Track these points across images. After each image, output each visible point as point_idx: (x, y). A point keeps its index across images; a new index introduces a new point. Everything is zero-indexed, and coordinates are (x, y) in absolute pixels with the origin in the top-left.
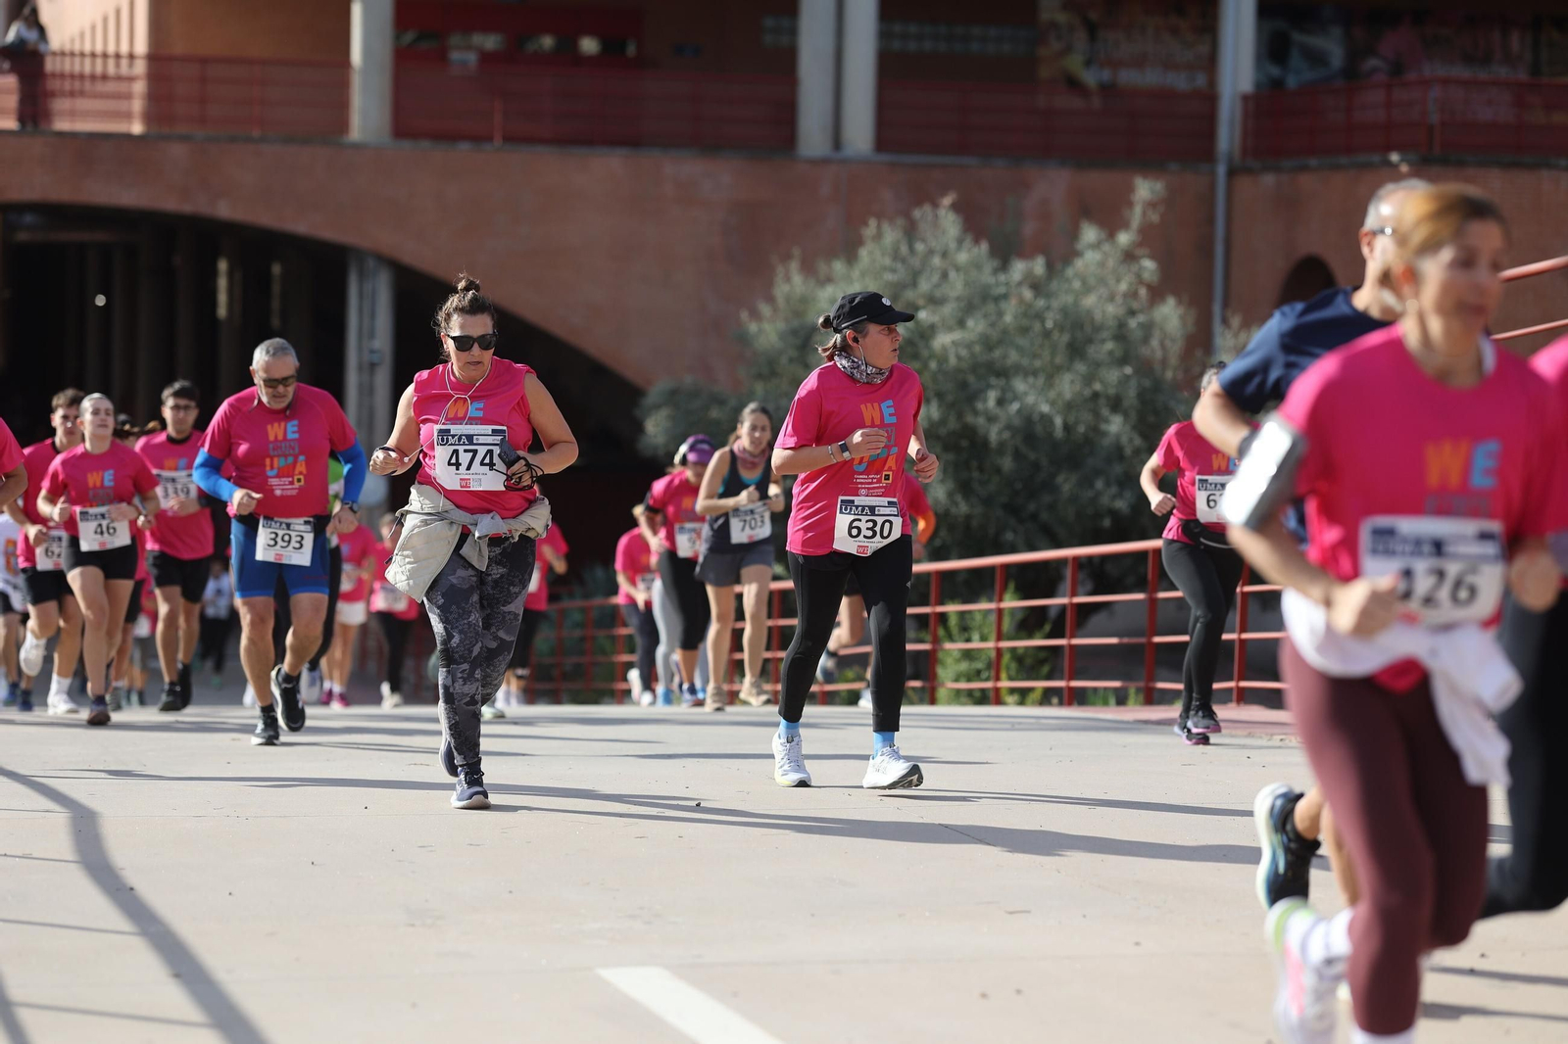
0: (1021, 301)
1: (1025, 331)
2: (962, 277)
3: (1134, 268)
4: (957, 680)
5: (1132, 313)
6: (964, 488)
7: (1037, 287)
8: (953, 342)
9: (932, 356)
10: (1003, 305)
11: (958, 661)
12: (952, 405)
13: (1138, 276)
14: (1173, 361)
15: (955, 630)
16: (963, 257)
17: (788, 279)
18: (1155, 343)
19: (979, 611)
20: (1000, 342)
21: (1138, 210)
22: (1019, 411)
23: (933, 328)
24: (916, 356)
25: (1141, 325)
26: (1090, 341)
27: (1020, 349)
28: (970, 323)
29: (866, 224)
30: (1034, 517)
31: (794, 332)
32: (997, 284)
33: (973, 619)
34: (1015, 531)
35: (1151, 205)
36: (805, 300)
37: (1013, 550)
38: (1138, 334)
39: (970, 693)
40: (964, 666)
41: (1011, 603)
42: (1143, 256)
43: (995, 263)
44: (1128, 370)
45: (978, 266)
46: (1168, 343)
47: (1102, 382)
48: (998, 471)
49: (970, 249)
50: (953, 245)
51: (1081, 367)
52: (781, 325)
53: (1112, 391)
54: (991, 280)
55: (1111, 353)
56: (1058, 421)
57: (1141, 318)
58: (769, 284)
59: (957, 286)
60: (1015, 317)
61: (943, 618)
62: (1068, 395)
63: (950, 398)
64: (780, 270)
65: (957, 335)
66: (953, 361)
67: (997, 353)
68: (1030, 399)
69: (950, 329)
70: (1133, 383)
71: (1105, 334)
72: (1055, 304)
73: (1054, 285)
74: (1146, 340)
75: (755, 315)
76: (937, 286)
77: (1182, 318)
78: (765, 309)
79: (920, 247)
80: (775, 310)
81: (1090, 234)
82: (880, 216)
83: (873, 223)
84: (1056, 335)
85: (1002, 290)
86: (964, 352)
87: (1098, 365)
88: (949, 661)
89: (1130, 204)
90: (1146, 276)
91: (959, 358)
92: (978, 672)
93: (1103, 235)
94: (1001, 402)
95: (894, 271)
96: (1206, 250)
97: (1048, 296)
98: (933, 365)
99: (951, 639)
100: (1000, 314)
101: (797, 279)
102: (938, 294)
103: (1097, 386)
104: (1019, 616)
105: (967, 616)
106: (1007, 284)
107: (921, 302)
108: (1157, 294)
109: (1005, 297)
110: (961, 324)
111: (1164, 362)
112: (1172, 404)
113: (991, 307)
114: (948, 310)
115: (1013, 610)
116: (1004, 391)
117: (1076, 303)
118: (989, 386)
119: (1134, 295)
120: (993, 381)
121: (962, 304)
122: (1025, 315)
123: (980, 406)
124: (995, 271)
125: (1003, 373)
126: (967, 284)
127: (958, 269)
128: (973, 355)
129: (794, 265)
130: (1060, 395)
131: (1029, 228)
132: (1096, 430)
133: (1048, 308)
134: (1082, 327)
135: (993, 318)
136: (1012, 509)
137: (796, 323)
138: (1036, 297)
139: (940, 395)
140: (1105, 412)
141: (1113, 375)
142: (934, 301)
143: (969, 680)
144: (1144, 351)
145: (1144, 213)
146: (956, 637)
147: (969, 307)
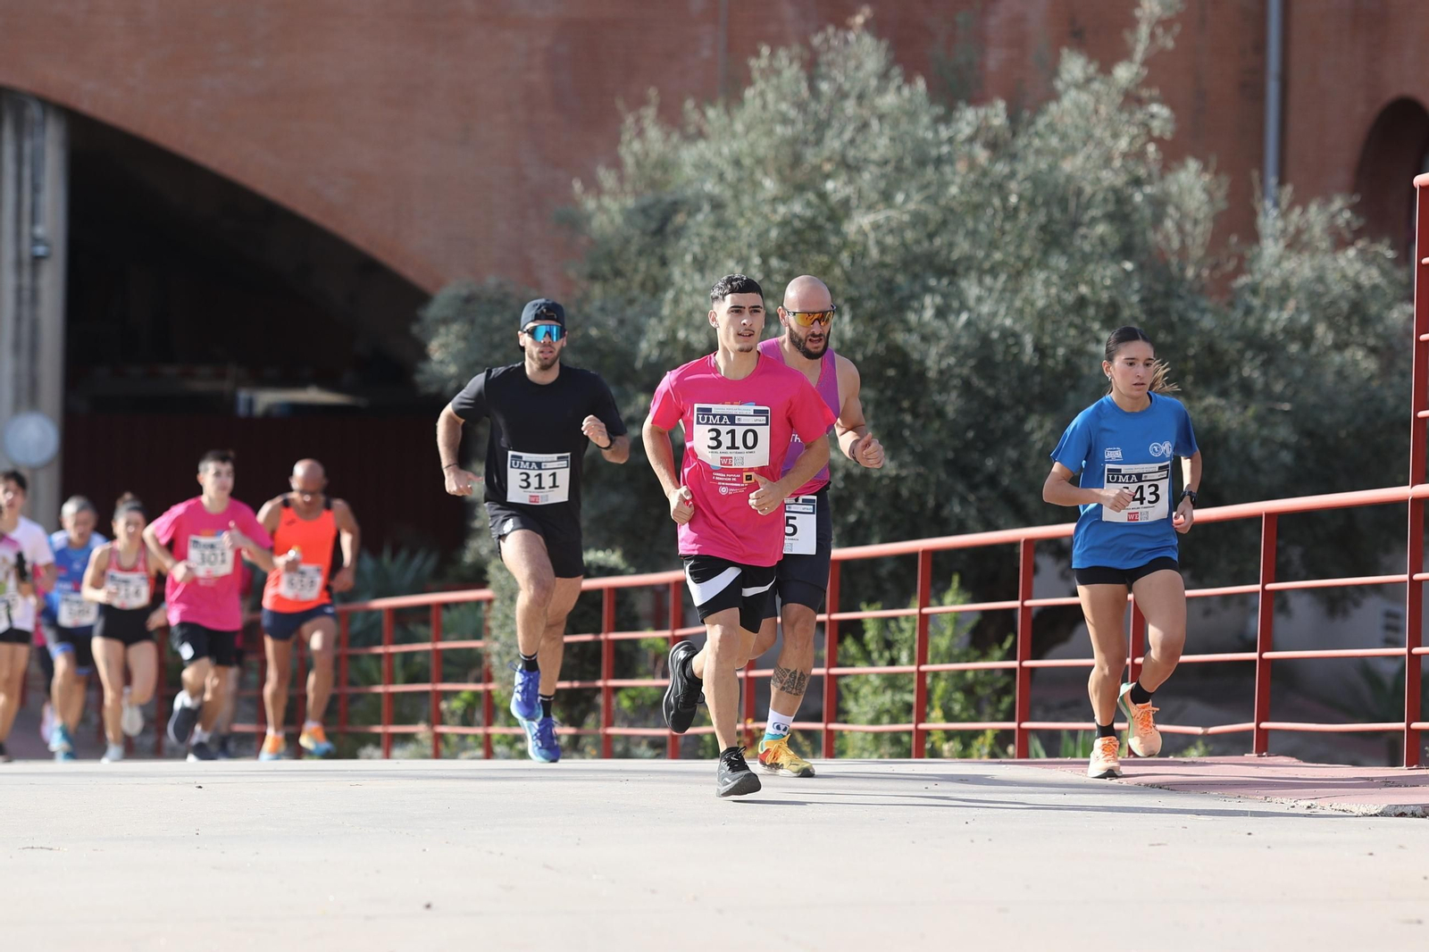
0: (972, 164)
1: (977, 208)
2: (887, 131)
3: (1139, 116)
4: (876, 720)
5: (1137, 182)
6: (892, 439)
7: (994, 146)
8: (876, 227)
9: (845, 244)
10: (947, 169)
11: (875, 692)
12: (872, 318)
13: (1145, 126)
14: (1197, 252)
15: (872, 646)
16: (888, 101)
17: (641, 133)
18: (1169, 225)
19: (907, 618)
20: (944, 223)
21: (1144, 31)
22: (969, 324)
23: (846, 203)
24: (820, 246)
25: (1151, 200)
26: (1075, 225)
27: (973, 234)
28: (900, 198)
29: (757, 54)
30: (992, 480)
31: (644, 211)
32: (939, 144)
33: (901, 630)
34: (964, 501)
35: (1165, 24)
36: (665, 165)
37: (962, 529)
38: (1147, 212)
39: (896, 738)
40: (886, 699)
41: (954, 605)
42: (1152, 100)
43: (939, 110)
44: (1129, 266)
45: (912, 116)
46: (1188, 227)
47: (1091, 284)
48: (940, 413)
49: (899, 89)
50: (873, 82)
51: (1059, 262)
52: (630, 202)
53: (1105, 296)
54: (930, 135)
55: (1102, 241)
56: (1028, 340)
57: (1148, 189)
58: (616, 140)
59: (881, 144)
60: (962, 188)
61: (856, 628)
62: (1041, 303)
63: (869, 305)
64: (630, 120)
65: (880, 216)
66: (874, 252)
67: (938, 241)
68: (985, 309)
69: (871, 208)
70: (1136, 285)
71: (1095, 212)
72: (1022, 170)
73: (1021, 142)
74: (1158, 220)
75: (592, 185)
76: (852, 141)
77: (1207, 190)
78: (607, 178)
79: (824, 86)
80: (621, 179)
81: (1074, 66)
82: (776, 42)
83: (765, 50)
84: (1023, 216)
85: (945, 149)
86: (889, 240)
87: (1086, 258)
88: (865, 690)
89: (1133, 23)
90: (1156, 126)
91: (883, 249)
92: (908, 708)
93: (1092, 69)
94: (941, 313)
95: (791, 122)
96: (1253, 89)
97: (1013, 157)
98: (845, 257)
99: (867, 658)
100: (944, 185)
101: (653, 133)
102: (851, 153)
103: (1084, 289)
104: (969, 625)
105: (892, 625)
106: (951, 140)
107: (828, 167)
108: (1173, 153)
109: (948, 160)
110: (887, 197)
111: (1183, 251)
112: (1194, 315)
113: (930, 172)
114: (866, 176)
115: (958, 619)
116: (945, 296)
117: (1053, 168)
118: (928, 290)
119: (1140, 155)
120: (933, 282)
121: (889, 168)
122: (977, 184)
123: (912, 317)
124: (937, 120)
125: (950, 271)
126: (892, 139)
127: (881, 118)
128: (904, 244)
129: (650, 113)
130: (1028, 301)
131: (995, 59)
132: (1079, 352)
133: (1012, 175)
134: (1063, 202)
135: (933, 190)
136: (962, 469)
137: (649, 196)
138: (994, 160)
139: (854, 303)
140: (1096, 326)
141: (1106, 273)
142: (850, 167)
143: (894, 720)
144: (1155, 238)
145: (1152, 36)
146: (875, 655)
147: (898, 173)
